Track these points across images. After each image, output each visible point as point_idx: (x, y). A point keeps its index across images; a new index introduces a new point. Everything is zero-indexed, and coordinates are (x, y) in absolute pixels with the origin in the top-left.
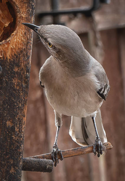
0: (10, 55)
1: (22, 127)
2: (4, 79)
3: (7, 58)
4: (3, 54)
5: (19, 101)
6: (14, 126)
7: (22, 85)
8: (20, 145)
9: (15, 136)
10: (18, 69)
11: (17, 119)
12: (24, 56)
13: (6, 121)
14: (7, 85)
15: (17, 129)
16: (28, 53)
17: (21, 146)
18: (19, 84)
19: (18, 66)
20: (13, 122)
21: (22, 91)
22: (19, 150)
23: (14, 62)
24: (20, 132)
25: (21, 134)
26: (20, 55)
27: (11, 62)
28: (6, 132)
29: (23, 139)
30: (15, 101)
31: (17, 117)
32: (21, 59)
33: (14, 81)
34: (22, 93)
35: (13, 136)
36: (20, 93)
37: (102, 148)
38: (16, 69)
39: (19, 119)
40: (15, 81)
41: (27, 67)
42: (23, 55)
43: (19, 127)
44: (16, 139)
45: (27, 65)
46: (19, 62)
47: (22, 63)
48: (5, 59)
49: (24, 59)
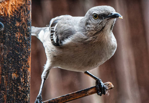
0: (11, 11)
1: (27, 78)
2: (7, 35)
3: (8, 14)
4: (3, 11)
5: (23, 55)
6: (20, 77)
7: (24, 38)
8: (27, 95)
9: (21, 87)
10: (20, 24)
11: (21, 70)
12: (24, 11)
13: (12, 73)
14: (10, 40)
15: (22, 80)
16: (28, 8)
17: (27, 96)
18: (22, 38)
19: (20, 21)
20: (18, 74)
21: (25, 44)
22: (25, 100)
23: (15, 17)
24: (25, 82)
25: (27, 84)
26: (20, 10)
27: (12, 18)
28: (12, 84)
29: (29, 89)
30: (19, 54)
31: (21, 69)
32: (22, 15)
33: (16, 35)
34: (25, 45)
35: (19, 87)
36: (23, 46)
37: (105, 89)
38: (18, 24)
39: (23, 70)
40: (17, 35)
41: (28, 21)
42: (23, 10)
43: (24, 77)
44: (22, 89)
45: (28, 19)
46: (19, 17)
47: (23, 18)
48: (6, 15)
49: (24, 14)
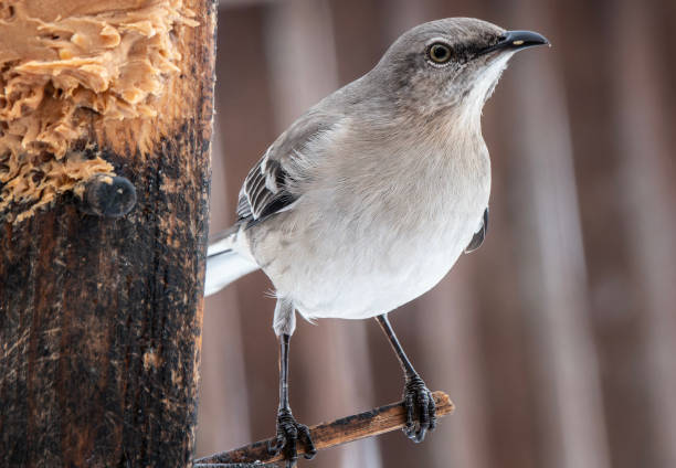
0: (149, 141)
1: (191, 371)
2: (132, 220)
3: (138, 151)
5: (183, 290)
6: (168, 366)
7: (189, 235)
8: (188, 428)
9: (171, 401)
10: (176, 185)
11: (175, 343)
12: (192, 141)
13: (143, 353)
14: (142, 238)
15: (175, 378)
16: (204, 133)
17: (190, 430)
18: (180, 233)
19: (176, 174)
20: (162, 355)
21: (190, 253)
22: (184, 445)
23: (160, 161)
24: (185, 385)
26: (178, 138)
27: (150, 163)
31: (175, 338)
32: (183, 153)
33: (163, 224)
34: (189, 258)
35: (165, 401)
36: (184, 261)
39: (182, 343)
40: (167, 224)
41: (201, 174)
42: (188, 139)
43: (183, 368)
44: (175, 409)
45: (203, 170)
46: (176, 162)
47: (186, 164)
48: (133, 149)
49: (192, 152)
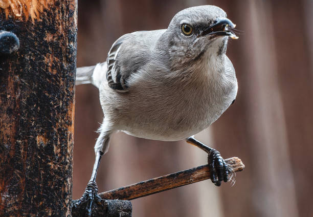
0: (36, 11)
1: (66, 146)
2: (27, 58)
3: (30, 18)
4: (21, 11)
5: (59, 99)
6: (52, 143)
7: (62, 66)
8: (65, 179)
9: (54, 163)
10: (54, 37)
11: (55, 130)
12: (63, 12)
13: (36, 136)
14: (34, 68)
15: (56, 150)
16: (70, 6)
17: (67, 182)
18: (56, 65)
19: (53, 31)
20: (48, 137)
21: (64, 77)
22: (63, 189)
23: (43, 23)
24: (63, 155)
25: (65, 158)
26: (54, 9)
27: (38, 25)
28: (36, 156)
29: (70, 167)
30: (50, 97)
31: (55, 127)
32: (57, 18)
33: (46, 60)
34: (63, 80)
35: (50, 164)
36: (59, 82)
38: (49, 38)
39: (59, 130)
40: (49, 60)
41: (69, 31)
42: (60, 10)
43: (61, 145)
44: (57, 169)
45: (70, 28)
46: (53, 24)
47: (59, 25)
48: (27, 19)
49: (62, 18)
